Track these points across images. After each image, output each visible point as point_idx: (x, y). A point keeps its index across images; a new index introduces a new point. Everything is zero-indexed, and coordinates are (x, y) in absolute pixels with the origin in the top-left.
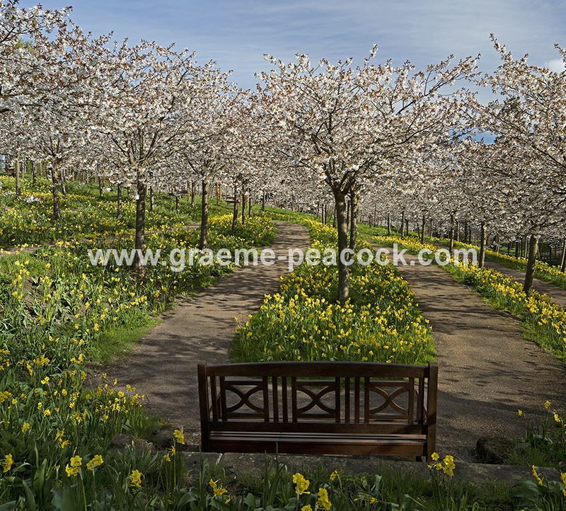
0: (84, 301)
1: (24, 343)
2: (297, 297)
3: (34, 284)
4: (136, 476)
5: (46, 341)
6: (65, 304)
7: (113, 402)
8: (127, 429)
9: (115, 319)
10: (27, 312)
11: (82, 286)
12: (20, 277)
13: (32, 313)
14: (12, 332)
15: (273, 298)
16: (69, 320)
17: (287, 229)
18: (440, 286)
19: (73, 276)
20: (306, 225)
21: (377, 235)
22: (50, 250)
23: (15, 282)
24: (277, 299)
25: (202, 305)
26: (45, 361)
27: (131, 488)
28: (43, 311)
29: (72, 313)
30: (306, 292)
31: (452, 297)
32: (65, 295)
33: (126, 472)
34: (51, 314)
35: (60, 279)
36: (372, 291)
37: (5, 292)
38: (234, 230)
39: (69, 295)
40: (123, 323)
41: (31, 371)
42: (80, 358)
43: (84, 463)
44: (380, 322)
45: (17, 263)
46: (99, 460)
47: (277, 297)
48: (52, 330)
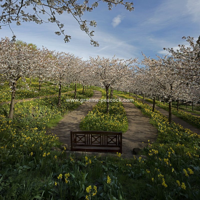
0: (46, 113)
1: (32, 124)
2: (96, 112)
3: (34, 108)
4: (56, 157)
5: (36, 123)
6: (41, 113)
7: (52, 139)
8: (55, 145)
9: (53, 117)
10: (32, 115)
11: (45, 109)
12: (31, 107)
13: (33, 116)
14: (29, 121)
15: (91, 112)
16: (42, 117)
17: (96, 92)
18: (131, 109)
19: (43, 106)
20: (101, 91)
21: (119, 94)
22: (38, 100)
23: (30, 108)
24: (92, 113)
25: (72, 113)
26: (37, 128)
27: (55, 159)
28: (36, 115)
29: (43, 116)
30: (99, 111)
31: (133, 112)
32: (41, 111)
33: (54, 156)
34: (38, 116)
35: (40, 107)
36: (115, 110)
37: (27, 110)
38: (83, 93)
39: (42, 111)
40: (55, 118)
41: (34, 131)
42: (45, 128)
43: (46, 154)
44: (115, 119)
45: (31, 103)
46: (49, 153)
47: (92, 112)
48: (38, 120)
